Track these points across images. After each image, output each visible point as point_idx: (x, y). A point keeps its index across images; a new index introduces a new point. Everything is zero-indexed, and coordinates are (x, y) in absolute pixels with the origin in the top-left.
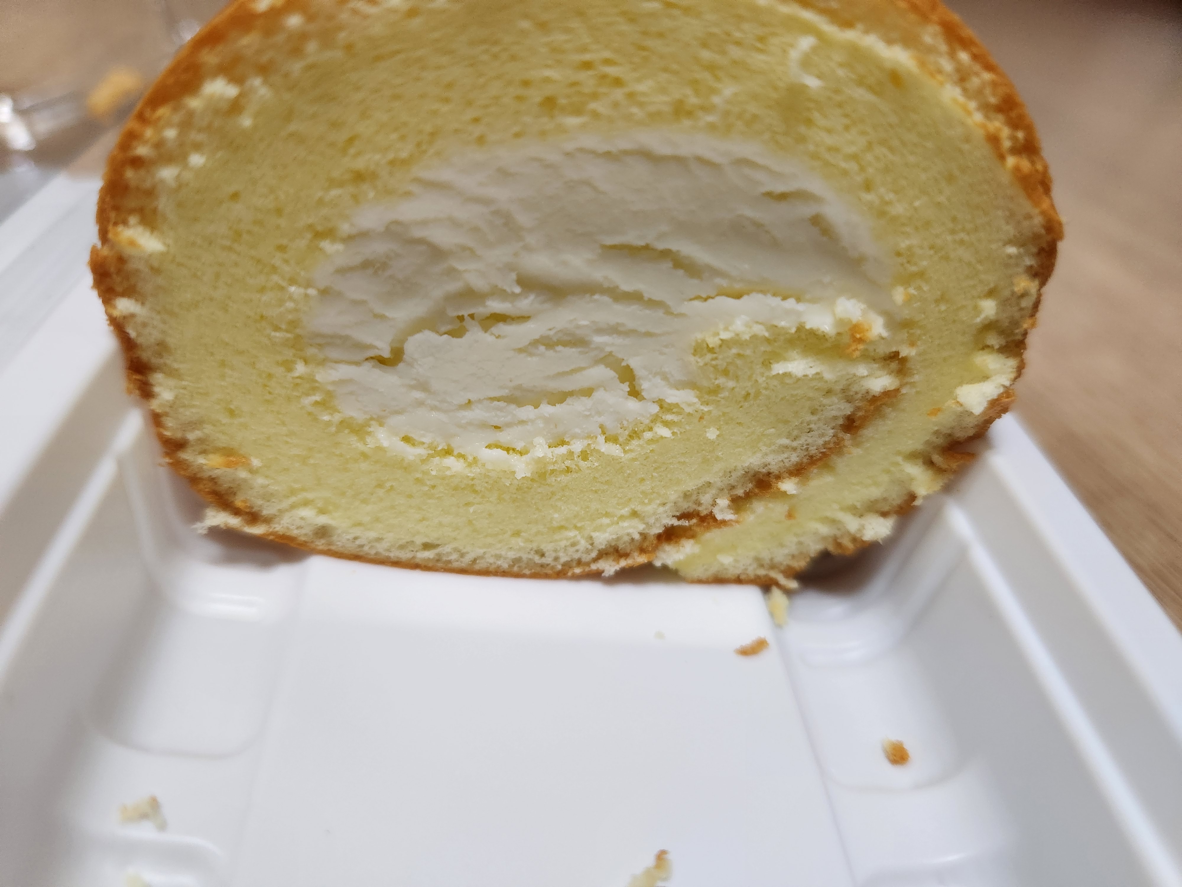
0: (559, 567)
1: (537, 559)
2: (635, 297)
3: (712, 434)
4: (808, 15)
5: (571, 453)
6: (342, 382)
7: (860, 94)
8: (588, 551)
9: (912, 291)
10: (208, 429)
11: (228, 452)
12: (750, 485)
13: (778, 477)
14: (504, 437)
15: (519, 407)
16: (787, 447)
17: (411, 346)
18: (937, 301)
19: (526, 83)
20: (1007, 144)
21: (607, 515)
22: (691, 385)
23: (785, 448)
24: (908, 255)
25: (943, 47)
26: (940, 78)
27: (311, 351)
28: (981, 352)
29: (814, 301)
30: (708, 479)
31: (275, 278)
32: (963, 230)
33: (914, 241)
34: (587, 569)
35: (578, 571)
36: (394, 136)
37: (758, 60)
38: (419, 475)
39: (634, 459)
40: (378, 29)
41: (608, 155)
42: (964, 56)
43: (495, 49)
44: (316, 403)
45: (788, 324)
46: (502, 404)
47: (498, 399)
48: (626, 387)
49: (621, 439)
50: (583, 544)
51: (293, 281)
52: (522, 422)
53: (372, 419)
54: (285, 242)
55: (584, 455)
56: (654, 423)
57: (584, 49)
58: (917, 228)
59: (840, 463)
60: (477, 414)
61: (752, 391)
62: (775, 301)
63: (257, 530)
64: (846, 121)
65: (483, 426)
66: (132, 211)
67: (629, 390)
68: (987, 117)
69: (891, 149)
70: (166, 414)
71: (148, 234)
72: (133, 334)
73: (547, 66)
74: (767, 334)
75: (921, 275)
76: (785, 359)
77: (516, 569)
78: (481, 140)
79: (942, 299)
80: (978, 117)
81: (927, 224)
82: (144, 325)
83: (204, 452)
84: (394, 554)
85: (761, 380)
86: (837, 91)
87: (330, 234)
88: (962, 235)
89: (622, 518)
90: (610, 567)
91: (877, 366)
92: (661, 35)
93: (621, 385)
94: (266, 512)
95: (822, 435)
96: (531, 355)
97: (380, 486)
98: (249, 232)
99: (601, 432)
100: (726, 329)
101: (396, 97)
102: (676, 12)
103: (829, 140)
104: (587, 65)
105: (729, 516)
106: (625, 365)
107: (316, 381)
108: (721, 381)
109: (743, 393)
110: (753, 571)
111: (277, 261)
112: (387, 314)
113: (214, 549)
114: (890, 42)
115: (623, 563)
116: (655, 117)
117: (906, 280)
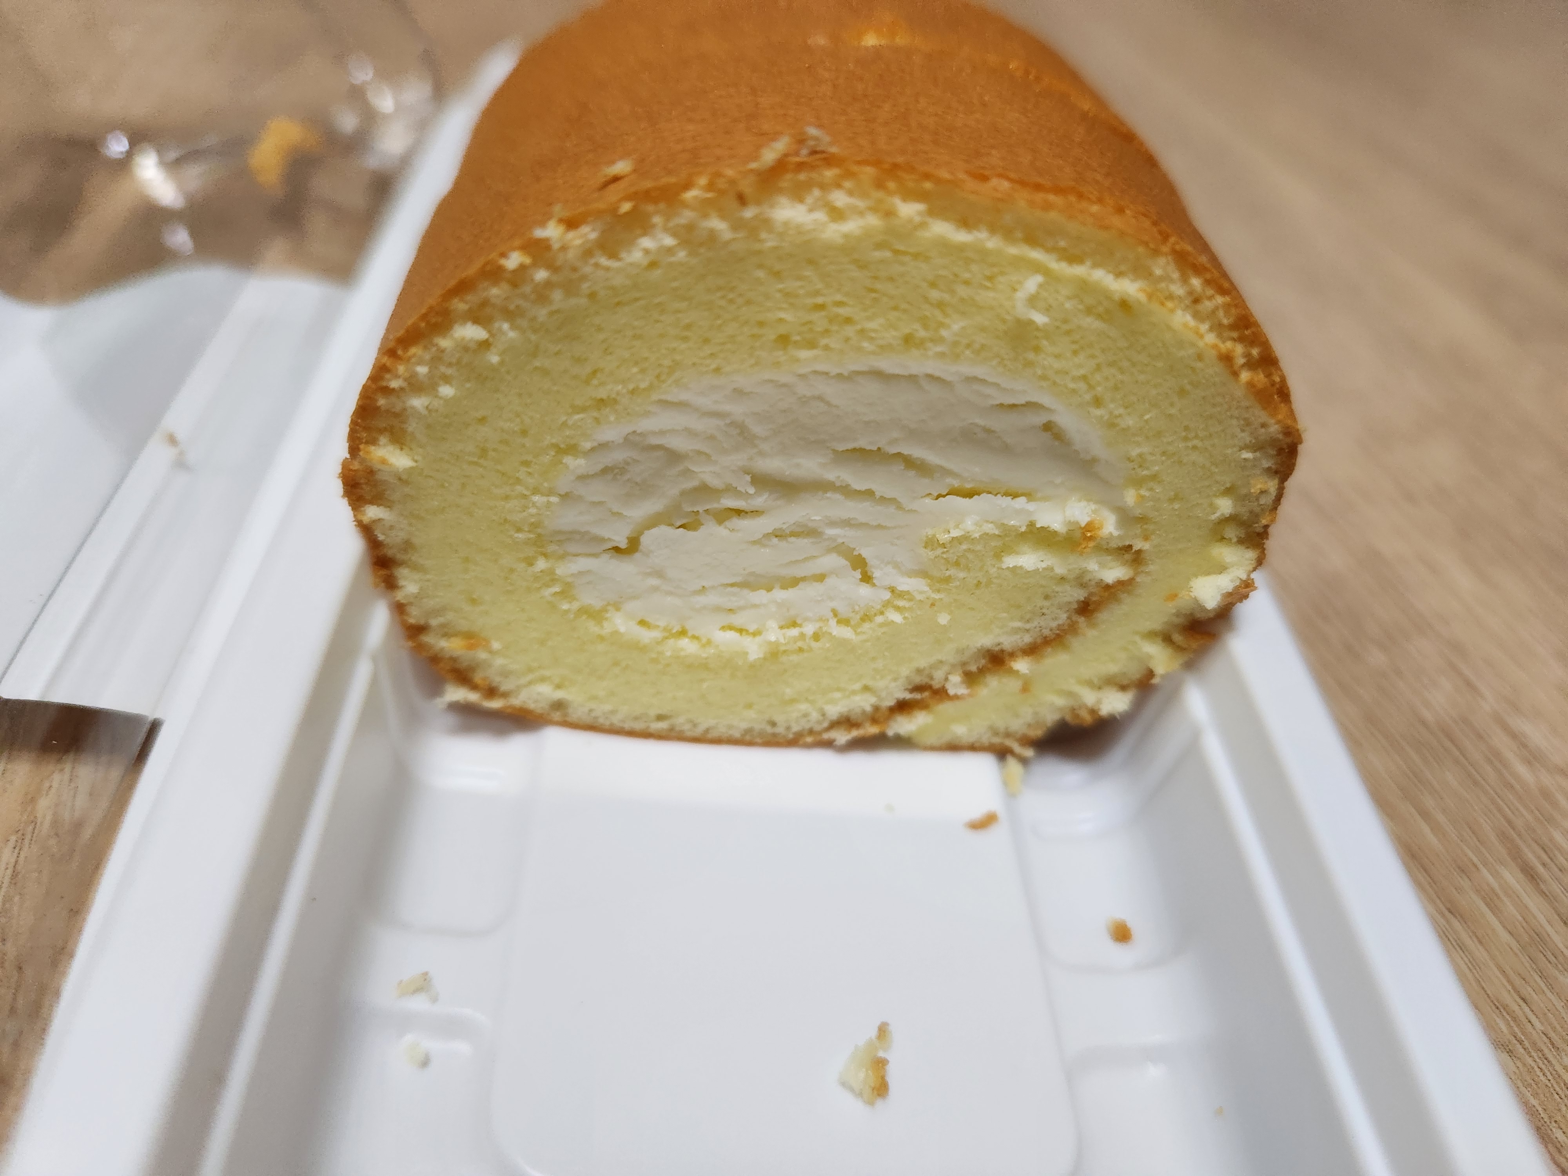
0: (791, 736)
1: (769, 729)
2: (869, 494)
3: (943, 619)
4: (1036, 255)
5: (802, 636)
6: (581, 573)
7: (1090, 322)
8: (819, 722)
9: (1143, 492)
10: (450, 616)
11: (469, 636)
12: (983, 662)
13: (1012, 655)
14: (738, 620)
15: (753, 591)
16: (1019, 629)
17: (647, 539)
18: (1171, 500)
19: (761, 324)
20: (1241, 361)
21: (838, 689)
22: (923, 574)
23: (1016, 631)
24: (1142, 462)
25: (1176, 275)
26: (1170, 304)
27: (551, 548)
28: (1218, 544)
29: (1046, 499)
30: (940, 657)
31: (519, 489)
32: (1196, 437)
33: (1145, 449)
34: (818, 738)
35: (809, 739)
36: (635, 370)
37: (986, 297)
38: (654, 655)
39: (866, 641)
40: (618, 281)
41: (839, 376)
42: (1196, 282)
43: (731, 296)
44: (556, 594)
45: (1019, 523)
46: (735, 590)
47: (732, 585)
48: (858, 575)
49: (852, 623)
50: (815, 716)
51: (536, 491)
52: (755, 606)
53: (609, 604)
54: (529, 458)
55: (816, 637)
56: (885, 608)
57: (817, 293)
58: (1147, 438)
59: (1075, 642)
60: (711, 599)
61: (984, 580)
62: (1005, 502)
63: (495, 704)
64: (1075, 347)
65: (718, 609)
66: (381, 431)
67: (860, 577)
68: (1220, 336)
69: (1122, 371)
70: (411, 604)
71: (398, 451)
72: (381, 537)
73: (780, 309)
74: (997, 532)
75: (1154, 477)
76: (1017, 553)
77: (748, 738)
78: (717, 370)
79: (1176, 498)
80: (1211, 338)
81: (1159, 434)
82: (391, 527)
83: (447, 635)
84: (627, 726)
85: (993, 571)
86: (1065, 321)
87: (572, 449)
88: (1196, 442)
89: (854, 693)
90: (842, 737)
91: (1110, 558)
92: (891, 279)
93: (854, 572)
94: (504, 688)
95: (1055, 619)
96: (765, 546)
97: (616, 664)
98: (494, 450)
99: (833, 615)
100: (957, 526)
101: (635, 337)
102: (907, 259)
103: (1057, 365)
104: (821, 307)
105: (962, 691)
106: (857, 554)
107: (556, 575)
108: (952, 572)
109: (975, 582)
110: (986, 739)
111: (522, 474)
112: (625, 513)
113: (451, 719)
114: (1119, 275)
115: (855, 733)
116: (885, 349)
117: (1138, 483)
